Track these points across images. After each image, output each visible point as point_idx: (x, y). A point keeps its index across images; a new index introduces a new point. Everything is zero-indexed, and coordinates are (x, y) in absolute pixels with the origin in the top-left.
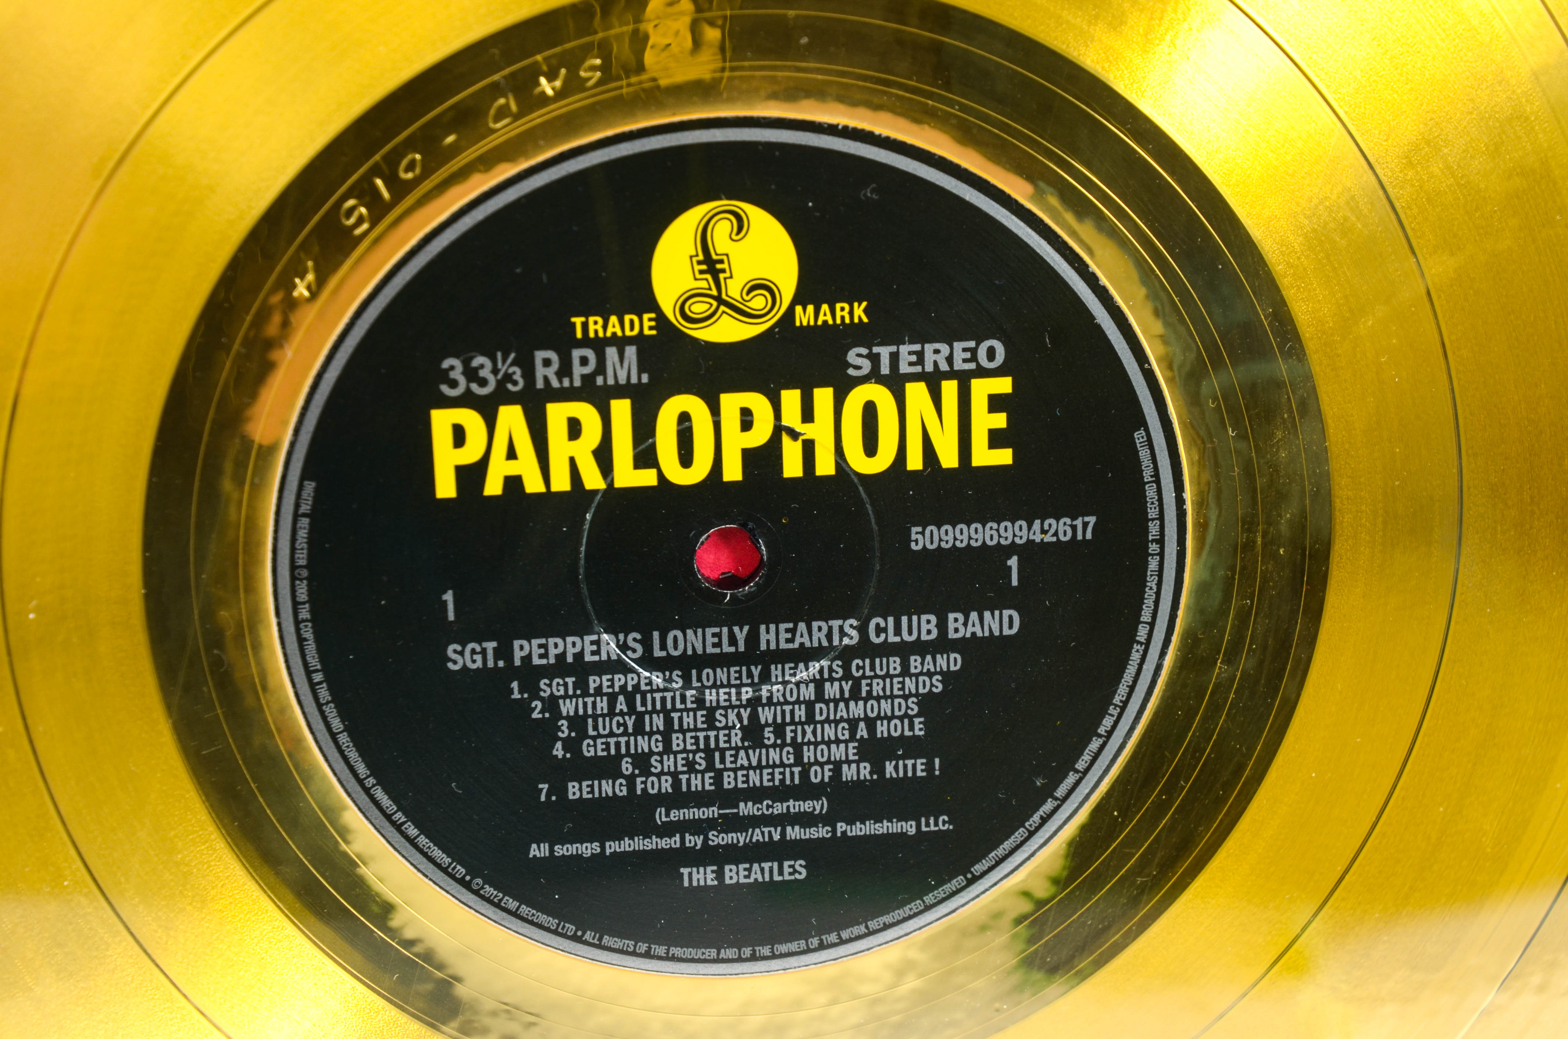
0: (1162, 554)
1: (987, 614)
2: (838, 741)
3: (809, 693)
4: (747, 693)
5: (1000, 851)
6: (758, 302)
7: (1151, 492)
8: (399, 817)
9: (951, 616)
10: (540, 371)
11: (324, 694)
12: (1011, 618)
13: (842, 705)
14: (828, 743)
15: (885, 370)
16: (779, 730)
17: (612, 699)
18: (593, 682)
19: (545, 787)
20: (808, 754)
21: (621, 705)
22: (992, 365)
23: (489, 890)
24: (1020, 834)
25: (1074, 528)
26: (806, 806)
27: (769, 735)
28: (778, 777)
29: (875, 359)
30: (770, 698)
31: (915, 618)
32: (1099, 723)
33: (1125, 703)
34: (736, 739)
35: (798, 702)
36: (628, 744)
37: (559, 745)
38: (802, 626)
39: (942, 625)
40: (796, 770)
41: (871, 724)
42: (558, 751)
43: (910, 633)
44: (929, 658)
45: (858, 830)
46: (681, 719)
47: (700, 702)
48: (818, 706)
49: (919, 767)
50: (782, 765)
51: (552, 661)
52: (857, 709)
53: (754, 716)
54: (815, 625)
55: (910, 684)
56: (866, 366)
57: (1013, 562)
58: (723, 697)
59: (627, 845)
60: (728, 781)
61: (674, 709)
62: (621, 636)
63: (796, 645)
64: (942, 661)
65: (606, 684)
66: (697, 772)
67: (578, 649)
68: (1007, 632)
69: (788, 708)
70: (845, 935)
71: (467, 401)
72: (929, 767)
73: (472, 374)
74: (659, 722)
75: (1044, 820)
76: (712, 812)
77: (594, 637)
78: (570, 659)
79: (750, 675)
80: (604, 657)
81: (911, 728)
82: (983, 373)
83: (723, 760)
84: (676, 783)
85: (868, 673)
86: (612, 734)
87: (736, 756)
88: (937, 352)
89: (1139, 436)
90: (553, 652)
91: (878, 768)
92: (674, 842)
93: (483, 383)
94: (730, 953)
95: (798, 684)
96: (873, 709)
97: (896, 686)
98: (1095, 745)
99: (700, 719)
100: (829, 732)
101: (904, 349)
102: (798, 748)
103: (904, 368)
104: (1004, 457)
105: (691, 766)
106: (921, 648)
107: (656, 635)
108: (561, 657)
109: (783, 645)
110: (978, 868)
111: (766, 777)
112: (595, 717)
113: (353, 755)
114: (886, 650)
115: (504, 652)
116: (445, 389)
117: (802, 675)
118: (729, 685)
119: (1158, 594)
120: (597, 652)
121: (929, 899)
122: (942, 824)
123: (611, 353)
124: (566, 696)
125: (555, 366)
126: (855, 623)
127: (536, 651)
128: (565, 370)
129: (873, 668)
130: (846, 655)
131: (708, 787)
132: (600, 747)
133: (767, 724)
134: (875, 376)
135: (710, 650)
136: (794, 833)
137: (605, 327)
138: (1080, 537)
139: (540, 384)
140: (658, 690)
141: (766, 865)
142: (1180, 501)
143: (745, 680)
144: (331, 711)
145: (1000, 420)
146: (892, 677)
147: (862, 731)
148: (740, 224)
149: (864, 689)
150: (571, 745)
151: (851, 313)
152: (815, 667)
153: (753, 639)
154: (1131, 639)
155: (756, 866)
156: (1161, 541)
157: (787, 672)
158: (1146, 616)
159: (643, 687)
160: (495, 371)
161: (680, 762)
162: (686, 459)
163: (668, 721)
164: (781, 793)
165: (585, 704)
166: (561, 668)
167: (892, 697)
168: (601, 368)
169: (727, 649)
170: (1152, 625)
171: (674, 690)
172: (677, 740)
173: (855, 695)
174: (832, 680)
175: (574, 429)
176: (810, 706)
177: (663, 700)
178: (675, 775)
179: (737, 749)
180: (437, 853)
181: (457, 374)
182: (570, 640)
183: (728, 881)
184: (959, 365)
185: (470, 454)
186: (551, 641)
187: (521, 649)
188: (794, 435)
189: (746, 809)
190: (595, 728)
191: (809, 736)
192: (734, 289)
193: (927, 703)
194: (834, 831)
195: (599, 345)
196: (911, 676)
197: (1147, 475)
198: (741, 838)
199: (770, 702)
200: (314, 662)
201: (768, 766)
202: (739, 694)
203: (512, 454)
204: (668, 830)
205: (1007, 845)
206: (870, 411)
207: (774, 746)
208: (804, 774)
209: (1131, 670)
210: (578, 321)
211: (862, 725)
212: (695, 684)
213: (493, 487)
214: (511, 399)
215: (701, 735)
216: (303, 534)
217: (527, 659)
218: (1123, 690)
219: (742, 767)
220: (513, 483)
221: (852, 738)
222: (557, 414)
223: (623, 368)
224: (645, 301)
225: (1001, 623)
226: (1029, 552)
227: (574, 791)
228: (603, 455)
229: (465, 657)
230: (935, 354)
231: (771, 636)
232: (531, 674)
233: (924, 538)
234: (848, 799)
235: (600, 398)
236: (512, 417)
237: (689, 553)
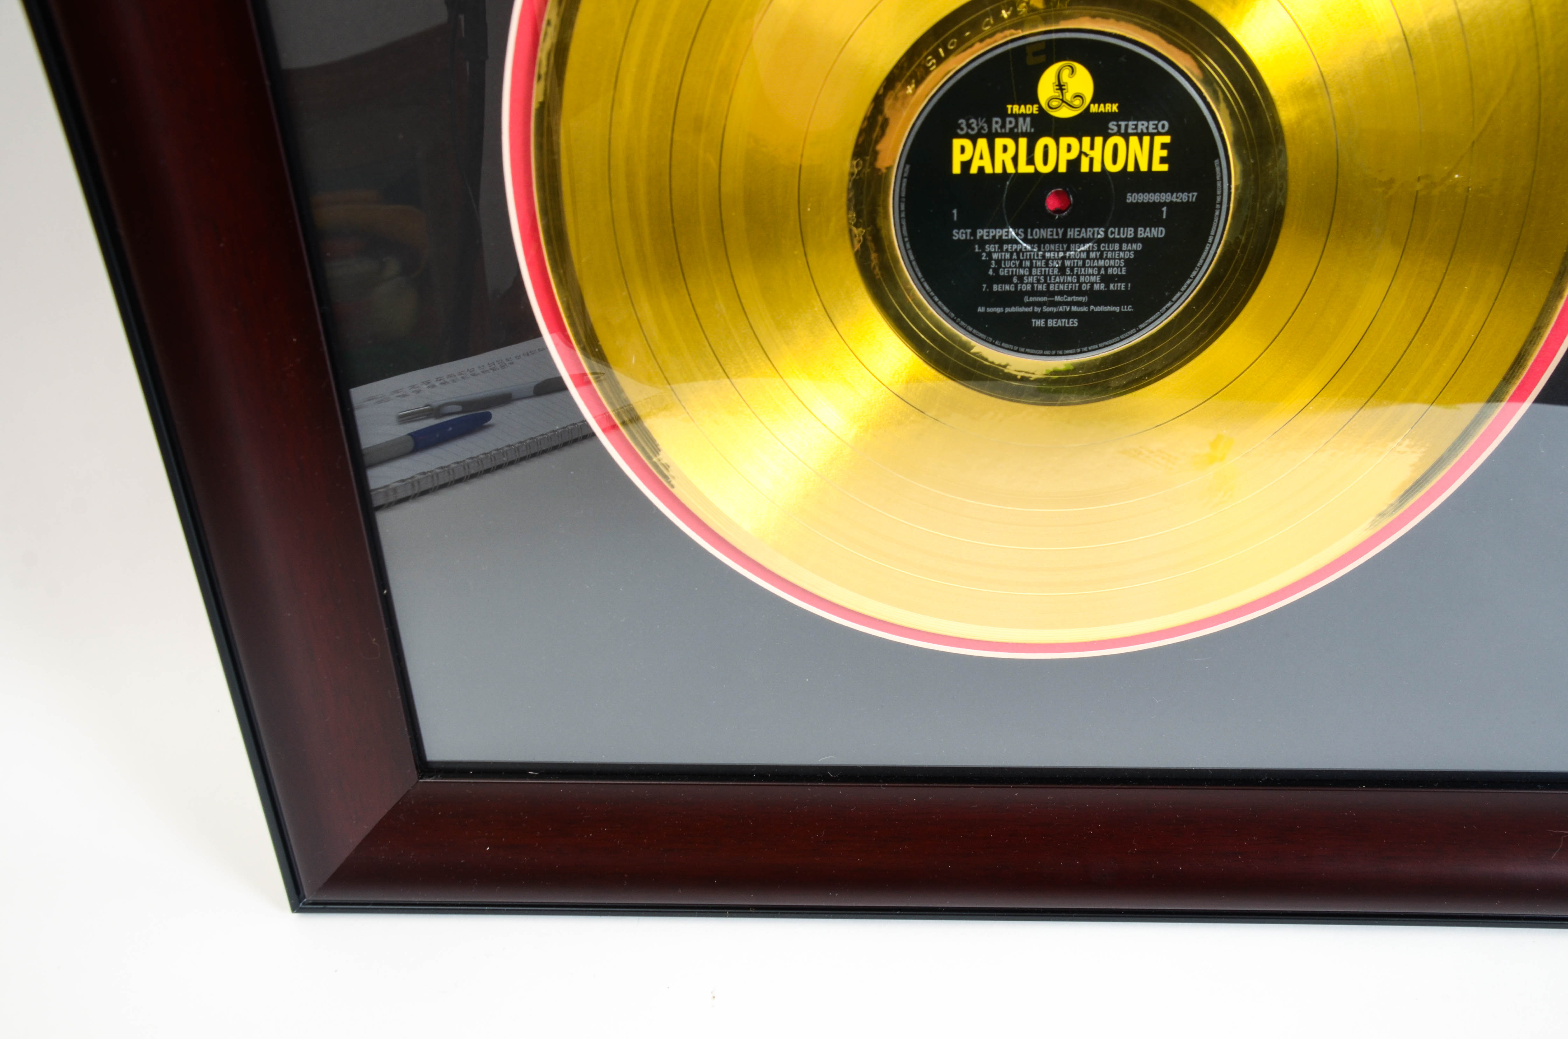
0: (1221, 209)
1: (1153, 229)
2: (1093, 275)
3: (1084, 255)
4: (1061, 254)
5: (1150, 320)
6: (1077, 102)
7: (1219, 184)
8: (932, 294)
9: (1140, 229)
10: (994, 126)
11: (908, 246)
12: (1162, 231)
13: (1096, 261)
14: (1090, 275)
15: (1123, 131)
16: (1072, 269)
17: (1012, 254)
18: (1005, 247)
19: (985, 286)
20: (1082, 279)
21: (1015, 256)
22: (1163, 131)
23: (962, 323)
24: (1158, 314)
25: (1189, 197)
26: (1080, 299)
27: (1068, 271)
28: (1070, 287)
29: (1119, 126)
30: (1069, 257)
31: (1126, 229)
32: (1191, 273)
33: (1202, 266)
34: (1056, 272)
35: (1080, 259)
36: (1016, 271)
37: (991, 270)
38: (1083, 230)
39: (1136, 232)
40: (1077, 285)
41: (1106, 268)
42: (991, 272)
43: (1124, 234)
44: (1130, 245)
45: (1098, 309)
46: (1036, 263)
47: (1044, 256)
48: (1087, 261)
49: (1123, 286)
50: (1072, 283)
51: (991, 238)
52: (1101, 263)
53: (1063, 264)
54: (1088, 229)
55: (1122, 254)
56: (1116, 129)
57: (1164, 209)
58: (1052, 255)
59: (1013, 309)
60: (1052, 288)
61: (1034, 259)
62: (1017, 230)
63: (1080, 237)
64: (1134, 246)
65: (1010, 248)
66: (1040, 283)
67: (1000, 234)
68: (1160, 236)
69: (1076, 261)
70: (1090, 348)
71: (966, 136)
72: (1126, 287)
73: (969, 126)
74: (1028, 263)
75: (1167, 309)
76: (1045, 299)
77: (1006, 230)
78: (997, 238)
79: (1063, 247)
80: (1010, 237)
81: (1121, 271)
82: (1159, 134)
83: (1050, 279)
84: (1033, 287)
85: (1107, 249)
86: (1010, 267)
87: (1055, 278)
88: (1143, 125)
89: (1216, 162)
90: (991, 234)
91: (1107, 286)
92: (1030, 309)
93: (973, 129)
94: (1048, 352)
95: (1080, 252)
96: (1108, 263)
97: (1117, 255)
98: (1188, 282)
99: (1043, 263)
100: (1090, 271)
101: (1131, 123)
102: (1078, 276)
103: (1130, 131)
104: (1165, 168)
105: (1038, 281)
106: (1127, 241)
107: (1029, 230)
108: (994, 237)
109: (1076, 237)
110: (1141, 326)
111: (1066, 287)
112: (1005, 260)
113: (917, 269)
114: (1114, 241)
115: (974, 234)
116: (959, 132)
117: (1082, 248)
118: (1055, 251)
119: (1218, 224)
120: (1007, 236)
121: (1122, 337)
122: (1129, 309)
123: (1021, 120)
124: (995, 252)
125: (1000, 124)
126: (1103, 229)
127: (985, 234)
128: (1003, 126)
129: (1108, 247)
130: (1099, 242)
131: (1044, 289)
132: (1006, 272)
133: (1068, 267)
134: (1119, 133)
135: (1049, 237)
136: (1074, 309)
137: (1019, 109)
138: (1190, 200)
139: (994, 131)
140: (1029, 251)
141: (1063, 320)
142: (1230, 188)
143: (1061, 249)
144: (910, 252)
145: (1164, 153)
146: (1115, 251)
147: (1103, 272)
148: (1073, 70)
149: (1105, 256)
150: (996, 270)
151: (1112, 108)
152: (1087, 246)
153: (1065, 234)
154: (1206, 242)
155: (1059, 321)
156: (1221, 204)
157: (1077, 247)
158: (1212, 233)
159: (1023, 250)
160: (978, 125)
161: (1035, 279)
162: (1045, 162)
163: (1031, 263)
164: (1071, 293)
165: (1001, 255)
166: (993, 241)
167: (1115, 259)
168: (1016, 126)
169: (1055, 237)
170: (1214, 236)
171: (1034, 252)
172: (1034, 271)
173: (1101, 257)
174: (1093, 251)
175: (1005, 149)
176: (1084, 260)
177: (1030, 255)
178: (1032, 284)
179: (1056, 276)
180: (945, 308)
181: (964, 126)
182: (998, 230)
183: (1049, 325)
184: (1151, 130)
185: (966, 157)
186: (991, 230)
187: (980, 233)
188: (1086, 155)
189: (1058, 298)
190: (1005, 264)
191: (1083, 272)
192: (1068, 97)
193: (1128, 262)
194: (1089, 309)
195: (1016, 116)
196: (1122, 251)
197: (1218, 178)
198: (1053, 309)
199: (1069, 258)
200: (905, 234)
201: (1067, 283)
202: (1058, 254)
203: (981, 158)
204: (1028, 305)
205: (1153, 318)
206: (1115, 147)
207: (1070, 275)
208: (1080, 287)
209: (1205, 253)
210: (1009, 107)
211: (1103, 269)
212: (1042, 250)
213: (974, 170)
214: (983, 136)
215: (1043, 269)
216: (904, 185)
217: (982, 237)
218: (1201, 261)
219: (1057, 283)
220: (981, 169)
221: (1099, 274)
222: (999, 142)
223: (1025, 126)
224: (1035, 100)
225: (1158, 232)
226: (1171, 205)
227: (995, 288)
228: (1015, 159)
229: (959, 235)
230: (1142, 125)
231: (1072, 233)
232: (982, 243)
233: (1132, 198)
234: (1095, 297)
235: (1015, 137)
236: (982, 143)
237: (1044, 199)
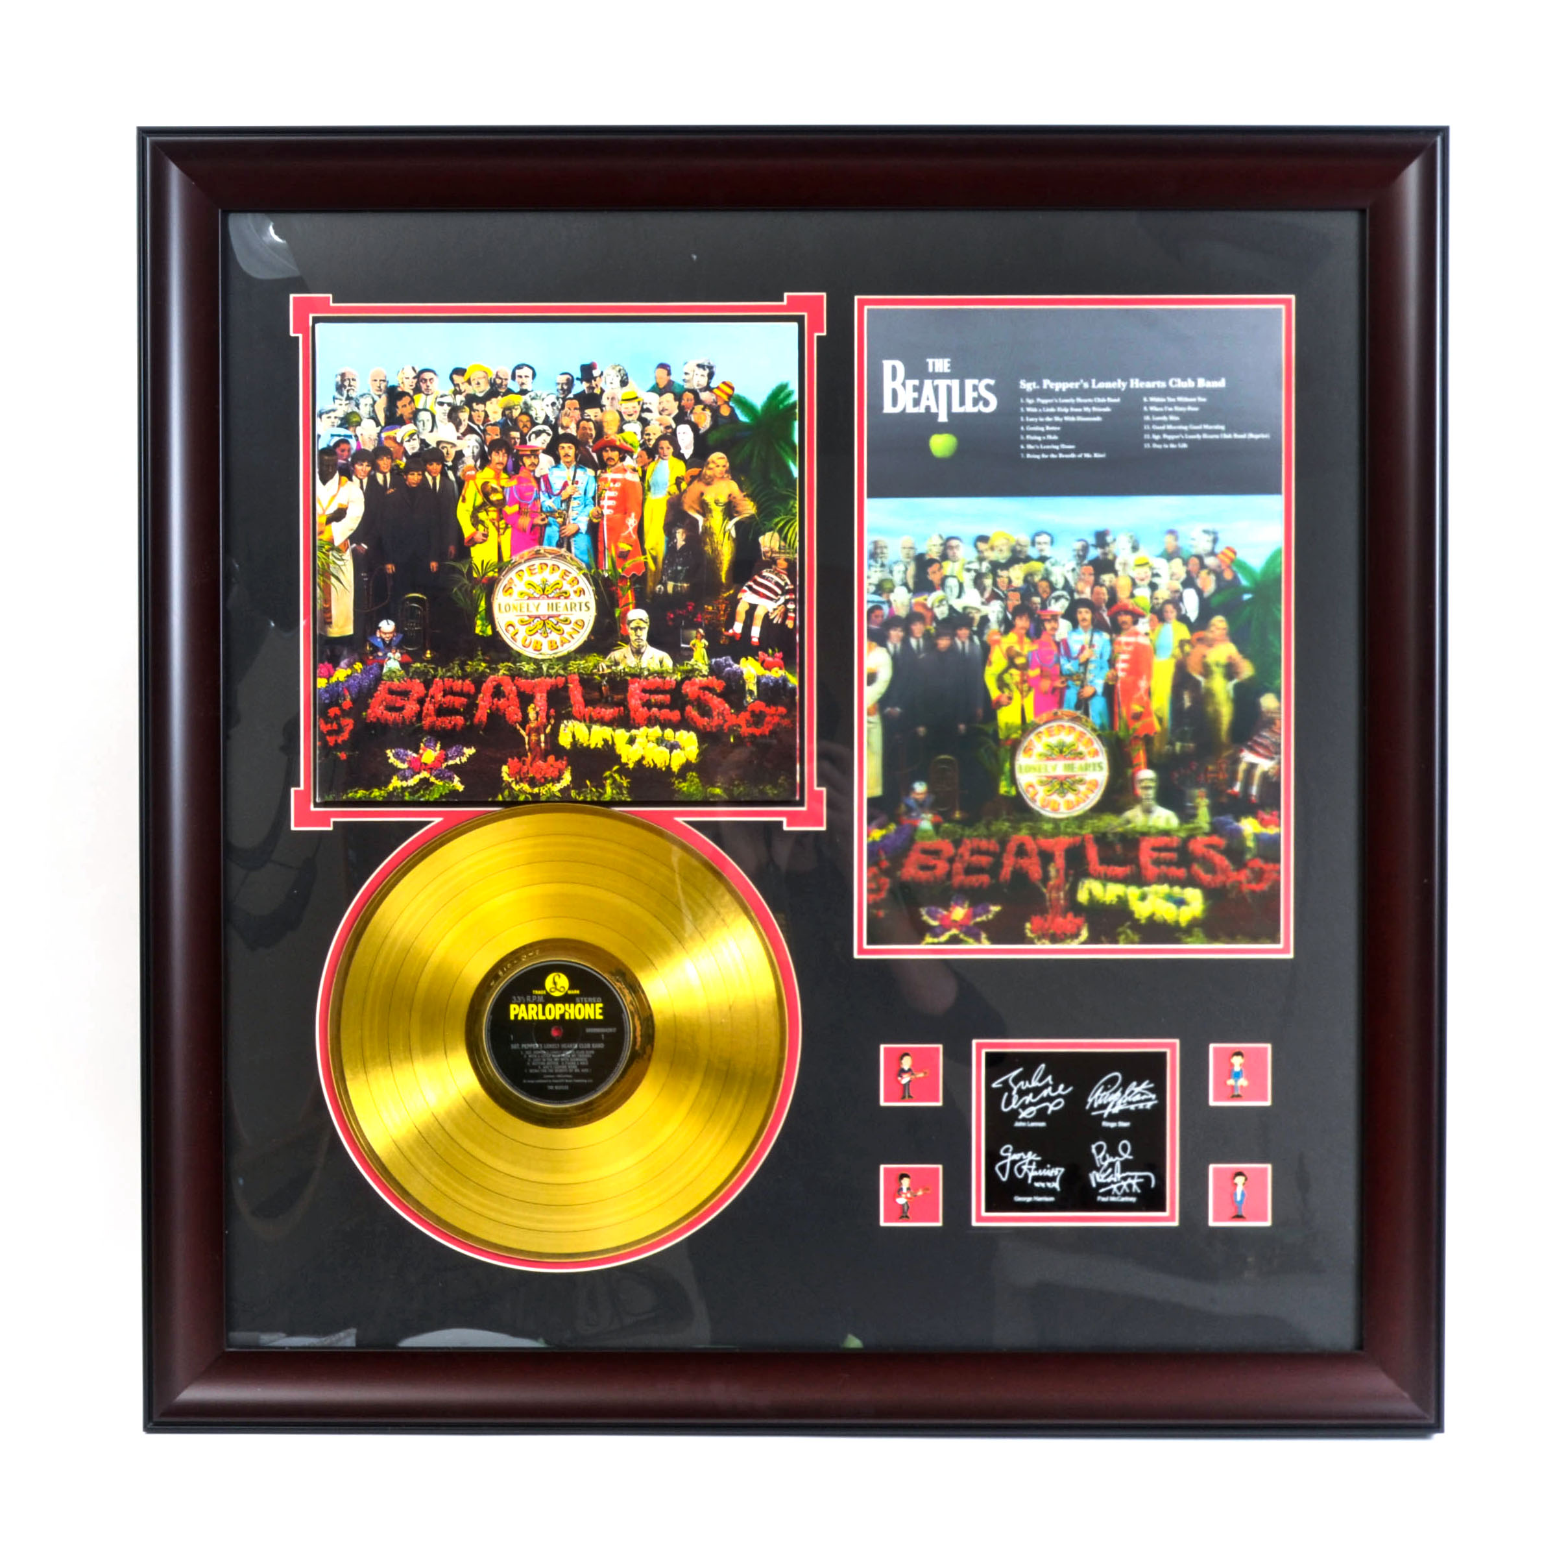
0: (627, 1035)
1: (598, 1044)
2: (574, 1065)
3: (569, 1056)
5: (601, 1087)
6: (562, 989)
7: (625, 1024)
9: (593, 1044)
10: (527, 999)
13: (575, 1059)
14: (572, 1065)
16: (564, 1062)
17: (537, 1055)
18: (534, 1052)
19: (526, 1070)
20: (569, 1067)
21: (539, 1056)
22: (601, 1002)
23: (517, 1087)
25: (612, 1030)
26: (569, 1076)
28: (564, 1071)
29: (581, 1000)
30: (563, 1057)
31: (587, 1044)
32: (618, 1063)
33: (621, 1062)
34: (557, 1063)
35: (567, 1058)
36: (540, 1063)
37: (528, 1063)
38: (568, 1044)
39: (591, 1046)
41: (580, 1062)
43: (586, 1047)
44: (589, 1051)
45: (577, 1081)
47: (551, 1057)
48: (571, 1059)
49: (587, 1070)
50: (565, 1069)
52: (577, 1059)
53: (560, 1060)
54: (571, 1044)
55: (586, 1056)
56: (579, 1001)
57: (603, 1036)
58: (555, 1056)
59: (539, 1081)
60: (556, 1071)
61: (547, 1058)
62: (539, 1044)
63: (567, 1048)
64: (591, 1052)
65: (536, 1052)
66: (551, 1069)
67: (532, 1046)
71: (516, 1003)
72: (589, 1071)
73: (517, 999)
76: (553, 1076)
77: (535, 1044)
78: (531, 1048)
79: (559, 1052)
80: (536, 1048)
81: (586, 1064)
82: (599, 1003)
83: (555, 1067)
84: (548, 1071)
86: (537, 1061)
87: (557, 1067)
89: (623, 1014)
91: (581, 1071)
92: (546, 1081)
93: (519, 1000)
95: (567, 1054)
96: (581, 1060)
97: (584, 1056)
98: (616, 1069)
99: (551, 1060)
100: (573, 1063)
101: (585, 998)
102: (567, 1066)
103: (586, 1002)
104: (602, 1017)
107: (545, 1045)
108: (529, 1047)
109: (565, 1048)
110: (597, 1089)
111: (562, 1071)
112: (534, 1058)
113: (496, 1064)
114: (582, 1049)
115: (520, 1046)
116: (513, 1002)
118: (556, 1054)
119: (626, 1042)
121: (589, 1094)
122: (591, 1081)
123: (538, 997)
124: (530, 1054)
126: (577, 1044)
128: (531, 999)
129: (580, 1052)
130: (575, 1050)
131: (552, 1072)
132: (535, 1064)
133: (562, 1061)
134: (581, 1003)
135: (553, 1048)
137: (538, 992)
138: (614, 1032)
139: (527, 1001)
140: (545, 1054)
141: (562, 1087)
142: (630, 1026)
145: (601, 1011)
146: (583, 1054)
147: (578, 1064)
148: (559, 976)
149: (578, 1056)
150: (530, 1063)
151: (577, 992)
152: (570, 1052)
153: (560, 1046)
154: (622, 1050)
155: (560, 1087)
156: (627, 1033)
157: (566, 1052)
158: (624, 1046)
159: (543, 1054)
160: (521, 999)
161: (548, 1067)
162: (550, 1014)
163: (546, 1060)
165: (533, 1056)
166: (529, 1049)
167: (583, 1058)
168: (537, 999)
169: (556, 1048)
170: (625, 1048)
171: (547, 1054)
172: (547, 1063)
174: (573, 1054)
175: (533, 1009)
176: (569, 1058)
177: (545, 1056)
178: (547, 1069)
179: (557, 1065)
180: (509, 1081)
181: (514, 999)
182: (531, 1044)
184: (595, 1001)
185: (516, 1012)
186: (528, 1045)
187: (524, 1046)
188: (567, 1012)
189: (559, 1076)
190: (535, 1060)
191: (569, 1064)
192: (558, 987)
193: (589, 1059)
194: (573, 1081)
195: (536, 995)
196: (586, 1054)
197: (624, 1021)
198: (557, 1081)
201: (562, 1069)
202: (558, 1056)
203: (523, 1013)
204: (545, 1079)
206: (580, 1009)
207: (564, 1065)
208: (568, 1071)
209: (622, 1056)
210: (534, 991)
211: (578, 1062)
212: (551, 1053)
213: (520, 1018)
214: (523, 1004)
215: (551, 1062)
216: (490, 1025)
218: (621, 1059)
219: (558, 1069)
220: (523, 1018)
221: (576, 1065)
222: (530, 1006)
223: (541, 999)
224: (543, 988)
225: (601, 1046)
226: (605, 1034)
227: (531, 1071)
228: (537, 1014)
229: (514, 1046)
230: (590, 999)
231: (564, 1046)
232: (524, 1050)
233: (589, 1030)
234: (576, 1075)
235: (537, 1003)
236: (523, 1006)
237: (550, 1030)
